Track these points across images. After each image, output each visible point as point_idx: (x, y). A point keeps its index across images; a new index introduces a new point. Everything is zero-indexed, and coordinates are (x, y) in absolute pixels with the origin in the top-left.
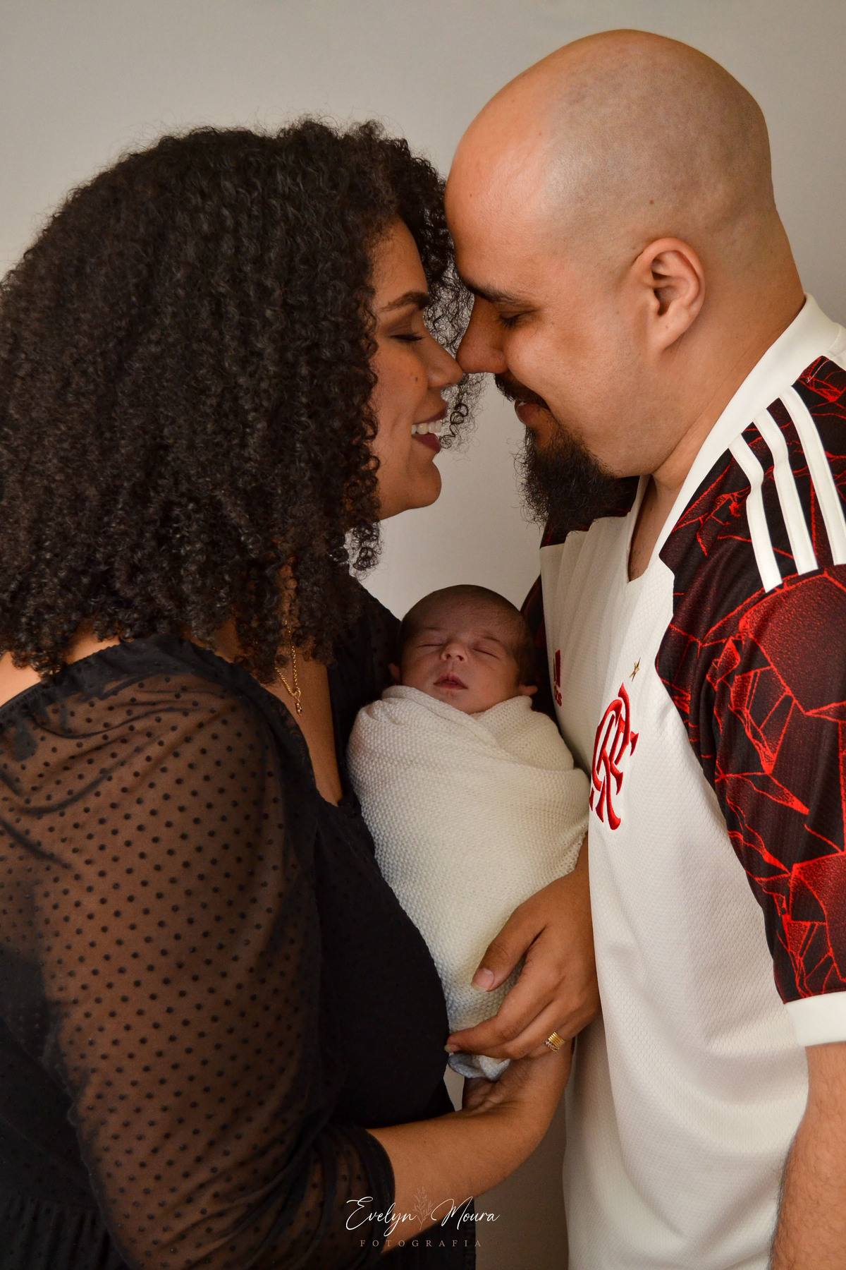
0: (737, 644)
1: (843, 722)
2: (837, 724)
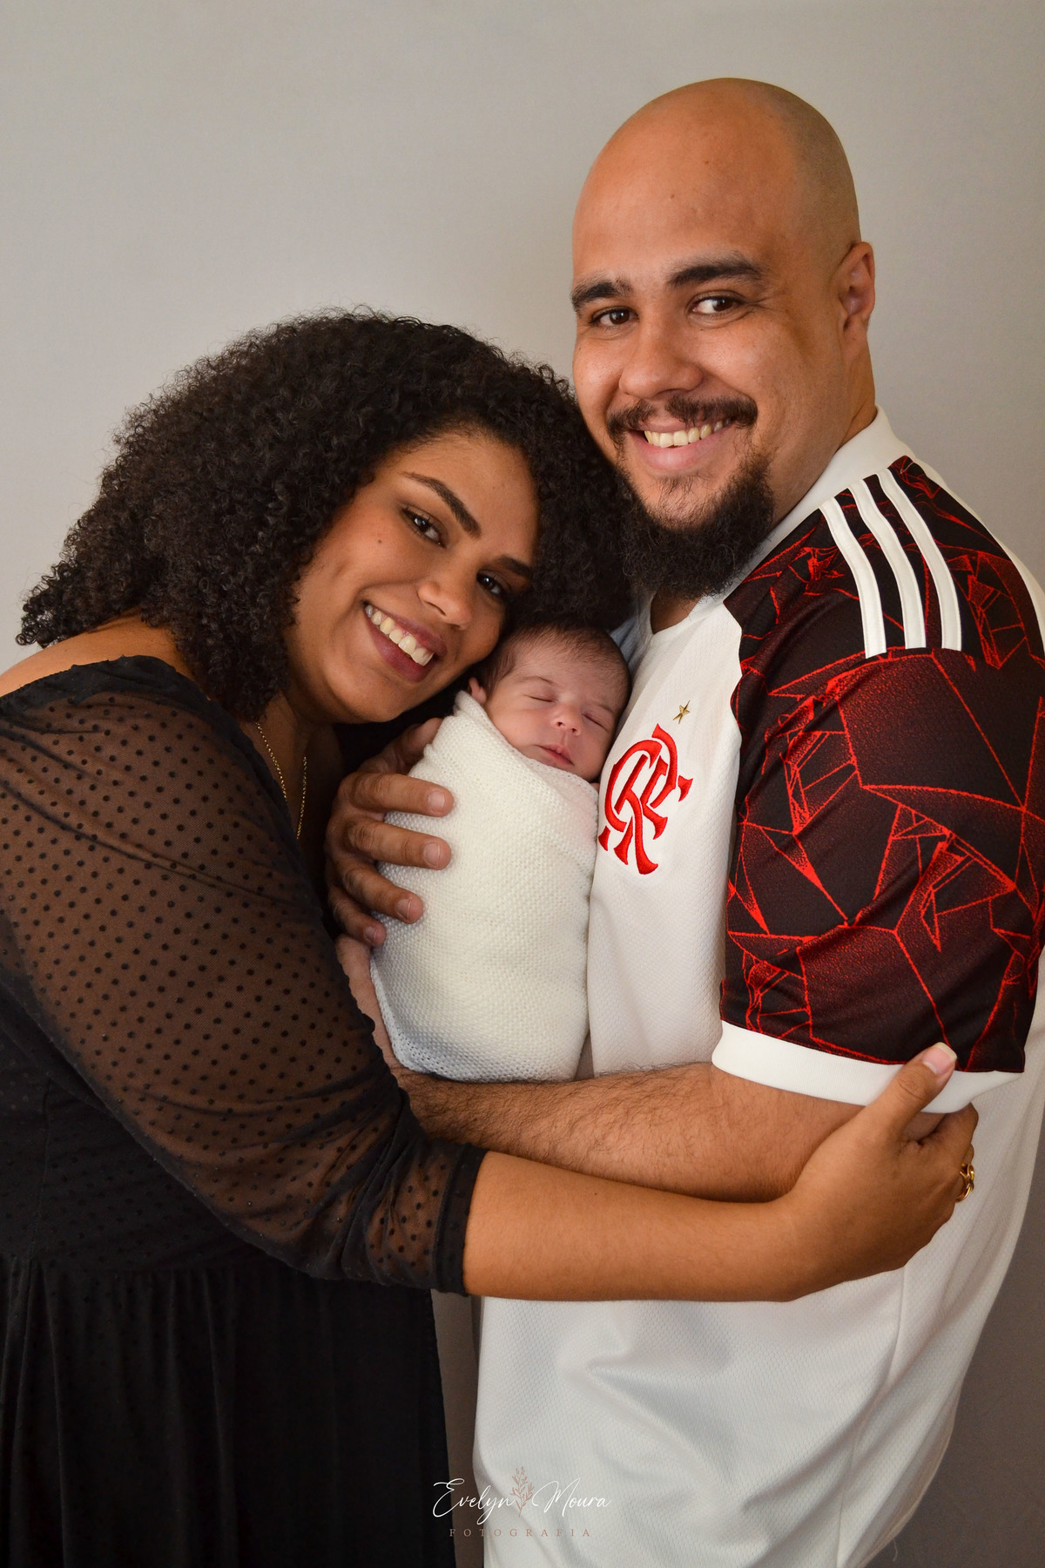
0: (817, 704)
1: (904, 806)
2: (897, 806)
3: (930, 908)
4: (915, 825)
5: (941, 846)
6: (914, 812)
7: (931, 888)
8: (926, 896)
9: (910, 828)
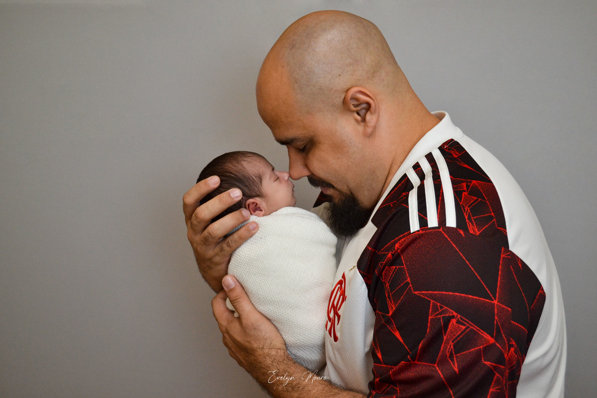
0: (393, 255)
1: (434, 301)
2: (430, 301)
3: (451, 352)
4: (440, 310)
5: (454, 321)
6: (439, 304)
7: (451, 342)
8: (449, 347)
9: (438, 312)
